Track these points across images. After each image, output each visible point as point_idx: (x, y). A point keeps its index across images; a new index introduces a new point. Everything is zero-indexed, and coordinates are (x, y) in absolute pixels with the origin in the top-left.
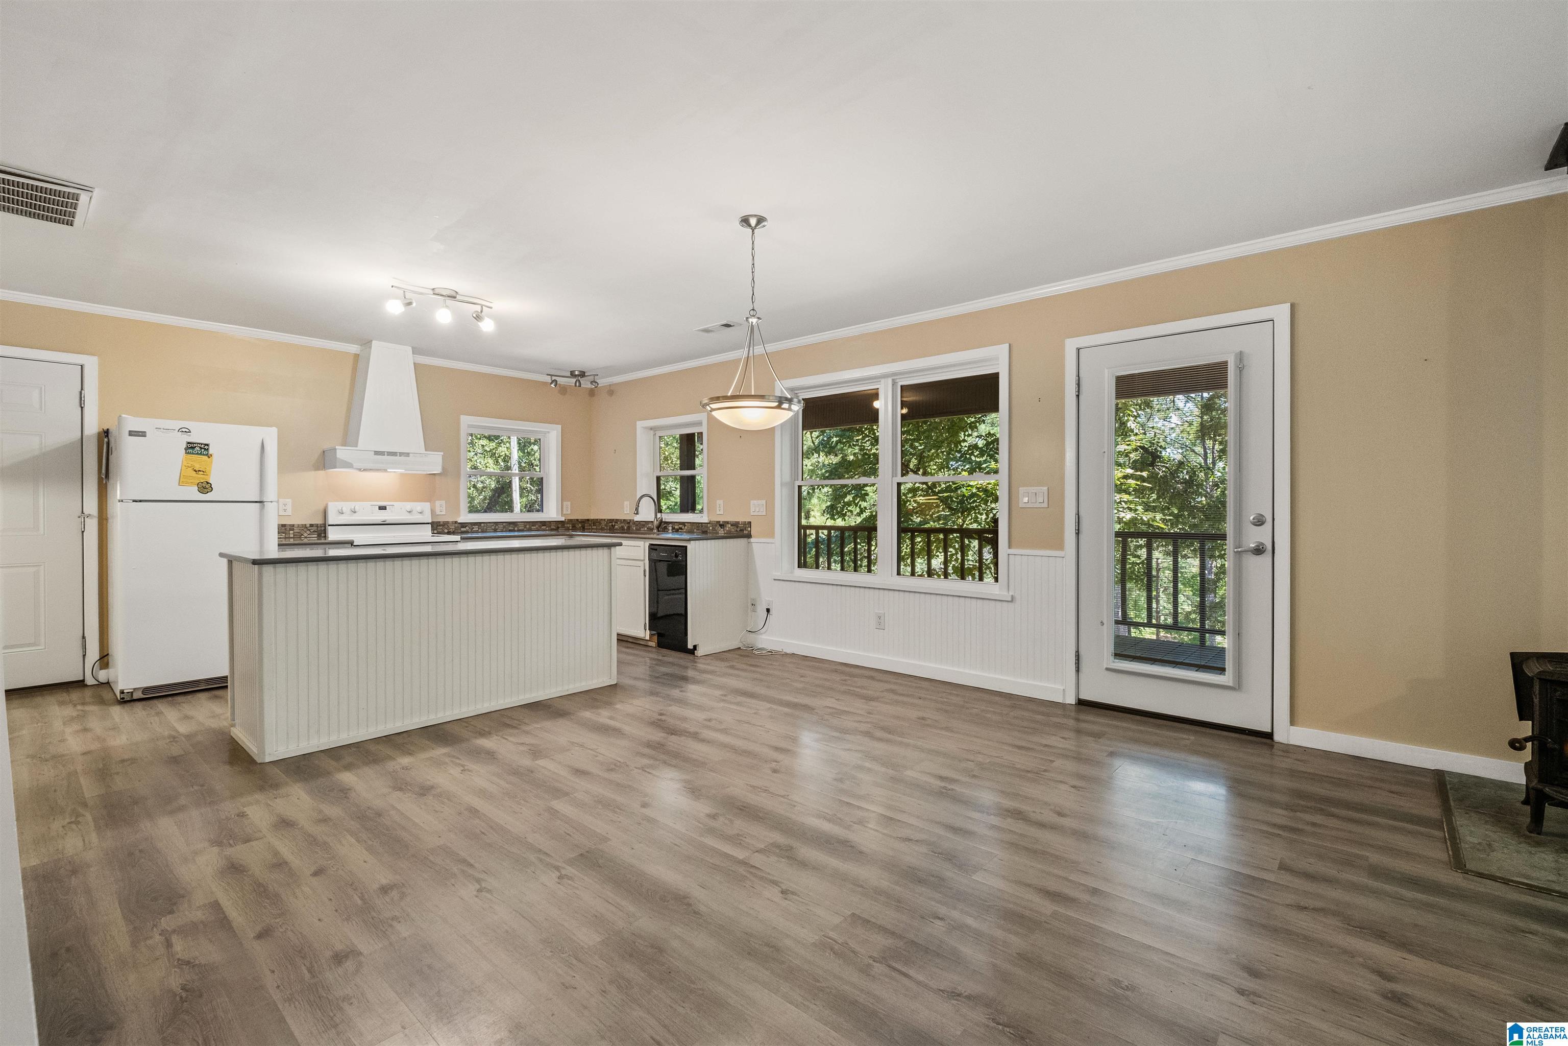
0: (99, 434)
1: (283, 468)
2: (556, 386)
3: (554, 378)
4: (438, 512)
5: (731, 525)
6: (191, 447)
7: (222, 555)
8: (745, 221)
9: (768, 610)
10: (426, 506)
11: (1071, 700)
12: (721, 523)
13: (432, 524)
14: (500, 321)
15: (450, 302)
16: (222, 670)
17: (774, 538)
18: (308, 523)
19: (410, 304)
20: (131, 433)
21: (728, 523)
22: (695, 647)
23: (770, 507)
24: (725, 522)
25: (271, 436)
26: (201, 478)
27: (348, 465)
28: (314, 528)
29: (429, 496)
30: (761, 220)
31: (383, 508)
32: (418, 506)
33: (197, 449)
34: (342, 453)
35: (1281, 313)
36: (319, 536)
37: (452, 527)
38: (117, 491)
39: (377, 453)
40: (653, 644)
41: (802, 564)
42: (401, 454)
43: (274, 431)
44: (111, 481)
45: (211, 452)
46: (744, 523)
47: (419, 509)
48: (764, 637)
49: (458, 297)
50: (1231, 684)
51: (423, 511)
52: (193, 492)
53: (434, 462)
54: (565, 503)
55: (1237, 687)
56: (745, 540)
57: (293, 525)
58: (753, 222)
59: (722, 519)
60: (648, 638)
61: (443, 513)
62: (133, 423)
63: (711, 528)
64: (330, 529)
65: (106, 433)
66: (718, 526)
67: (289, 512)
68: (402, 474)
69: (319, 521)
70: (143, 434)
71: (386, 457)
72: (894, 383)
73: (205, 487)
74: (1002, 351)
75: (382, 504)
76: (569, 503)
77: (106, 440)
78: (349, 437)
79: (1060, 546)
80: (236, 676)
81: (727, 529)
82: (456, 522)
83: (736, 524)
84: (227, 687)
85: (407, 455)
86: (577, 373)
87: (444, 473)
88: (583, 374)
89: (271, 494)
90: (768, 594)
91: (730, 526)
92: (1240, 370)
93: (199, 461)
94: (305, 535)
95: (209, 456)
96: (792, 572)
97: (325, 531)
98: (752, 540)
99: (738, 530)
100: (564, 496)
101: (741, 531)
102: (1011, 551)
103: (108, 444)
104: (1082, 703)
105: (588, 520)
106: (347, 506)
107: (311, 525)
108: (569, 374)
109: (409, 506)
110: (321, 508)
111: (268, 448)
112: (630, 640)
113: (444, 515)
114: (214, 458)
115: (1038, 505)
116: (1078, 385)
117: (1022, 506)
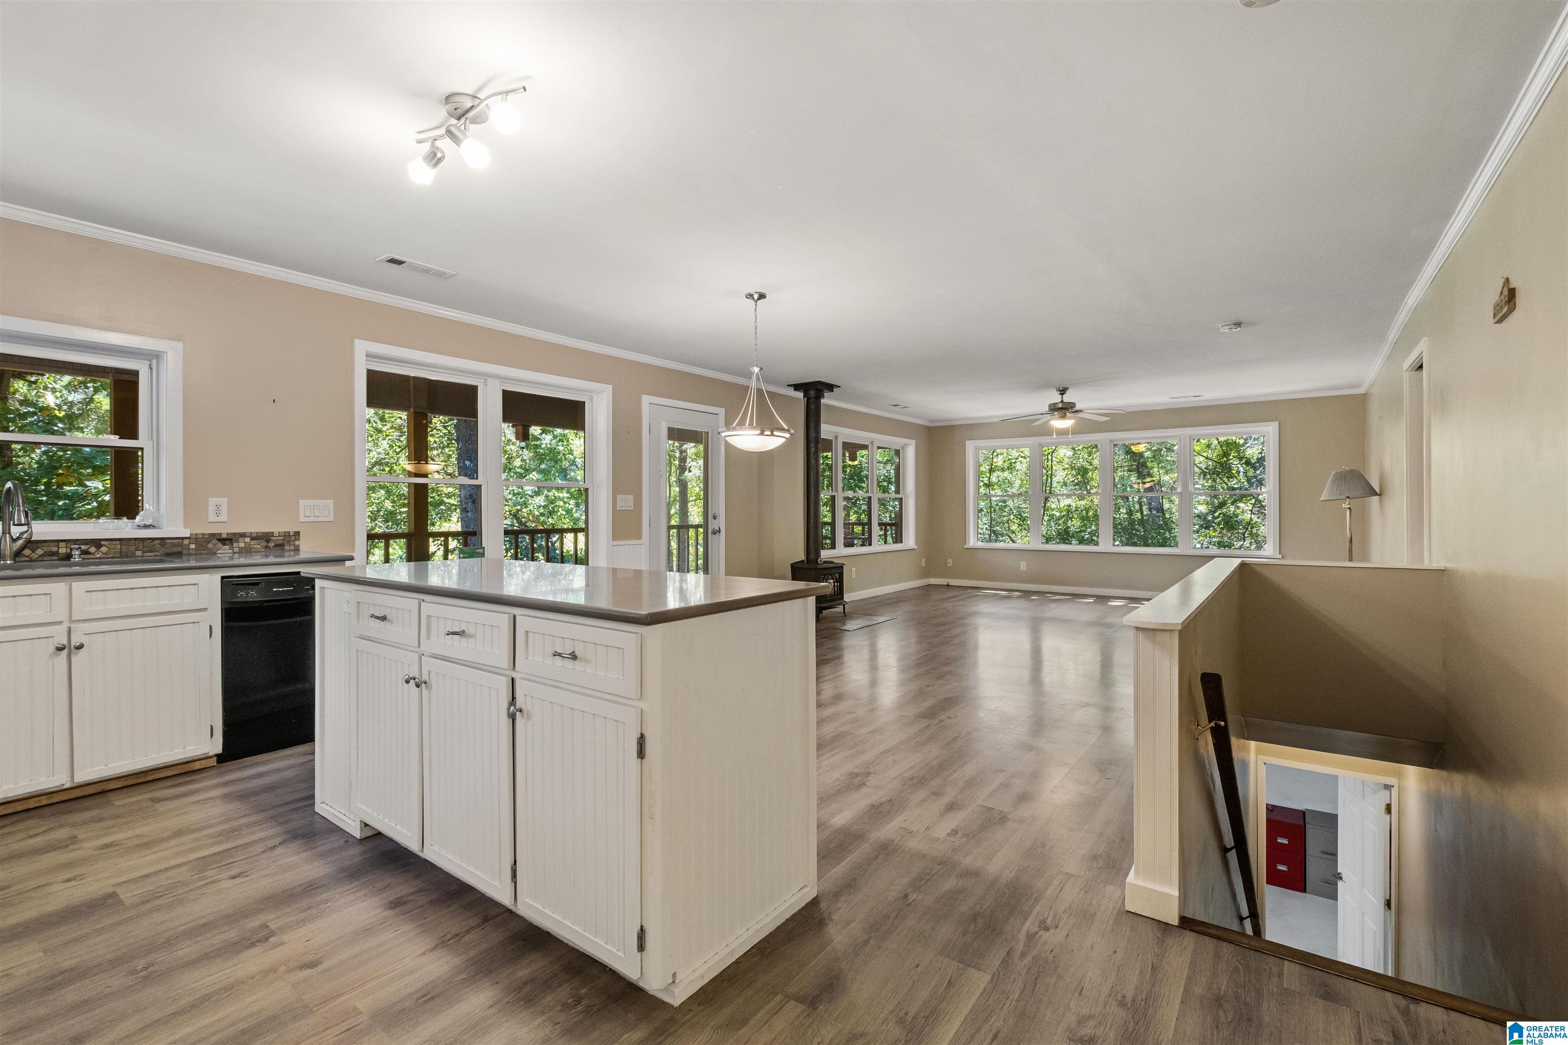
5: (252, 539)
12: (224, 536)
21: (243, 535)
24: (235, 534)
46: (287, 535)
63: (193, 546)
66: (215, 541)
79: (639, 537)
81: (242, 545)
91: (248, 540)
99: (271, 545)
102: (612, 543)
115: (629, 509)
116: (650, 428)
117: (619, 509)
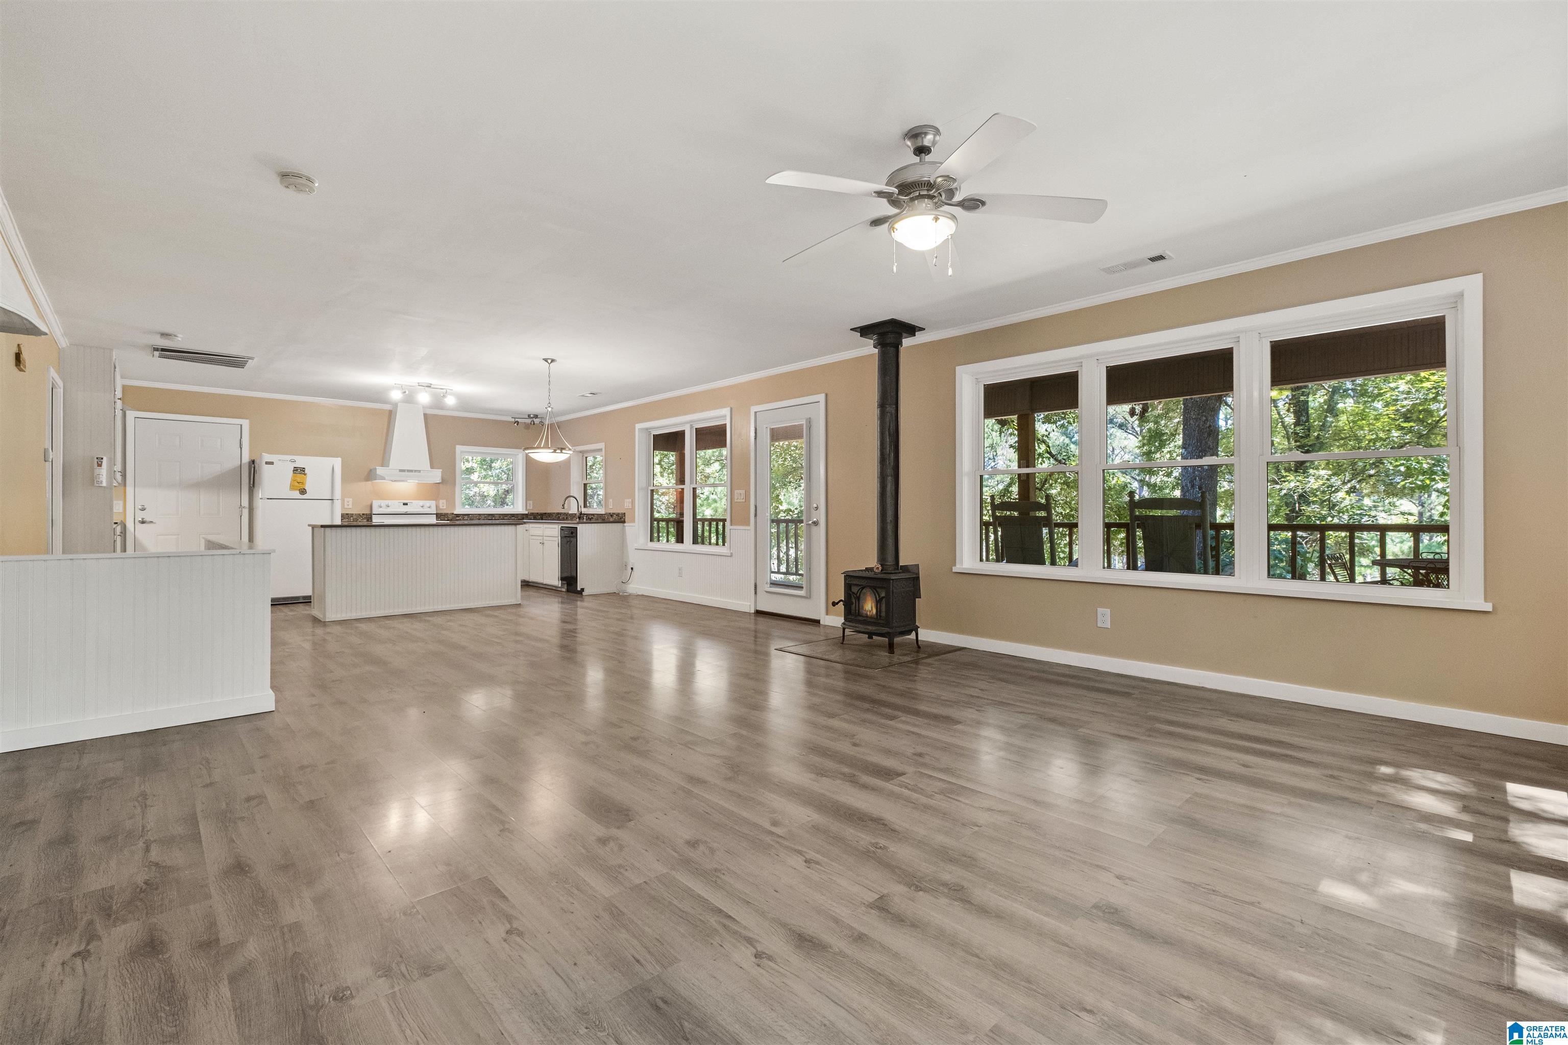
0: (249, 463)
1: (344, 480)
2: (517, 425)
3: (516, 420)
4: (441, 507)
5: (616, 515)
6: (296, 470)
7: (309, 525)
8: (546, 360)
9: (632, 569)
10: (433, 503)
11: (753, 611)
12: (604, 514)
13: (437, 514)
14: (458, 396)
15: (427, 389)
16: (308, 592)
17: (634, 522)
18: (361, 513)
19: (405, 392)
20: (267, 463)
21: (614, 514)
22: (583, 590)
23: (633, 503)
25: (337, 462)
26: (301, 486)
27: (383, 478)
28: (365, 516)
29: (436, 498)
30: (553, 361)
31: (405, 504)
32: (427, 503)
33: (299, 471)
34: (380, 471)
35: (821, 398)
36: (368, 521)
37: (450, 517)
38: (260, 494)
39: (401, 471)
40: (564, 590)
41: (652, 540)
42: (416, 471)
43: (339, 460)
44: (256, 488)
45: (306, 472)
46: (622, 514)
47: (428, 505)
48: (631, 586)
49: (432, 386)
50: (805, 595)
51: (430, 506)
52: (296, 494)
53: (436, 476)
54: (528, 502)
55: (808, 597)
56: (621, 524)
57: (353, 514)
58: (549, 361)
59: (611, 512)
60: (560, 586)
61: (445, 507)
62: (267, 457)
64: (373, 516)
65: (253, 462)
67: (350, 506)
68: (418, 483)
69: (368, 512)
70: (272, 463)
71: (407, 473)
72: (691, 427)
73: (303, 492)
74: (726, 411)
75: (405, 502)
76: (531, 502)
77: (253, 466)
78: (384, 462)
79: (748, 524)
80: (316, 596)
81: (609, 517)
82: (453, 514)
83: (618, 515)
84: (311, 602)
85: (419, 471)
86: (532, 416)
87: (444, 481)
88: (536, 416)
89: (338, 494)
90: (634, 558)
92: (809, 428)
93: (299, 477)
94: (360, 520)
95: (305, 474)
96: (647, 545)
97: (371, 518)
98: (625, 524)
99: (618, 518)
100: (528, 497)
101: (620, 519)
102: (732, 527)
103: (254, 468)
104: (759, 613)
105: (545, 513)
106: (384, 503)
107: (363, 514)
108: (527, 417)
109: (421, 503)
110: (369, 503)
111: (336, 469)
112: (554, 588)
113: (444, 508)
114: (308, 475)
115: (742, 501)
116: (756, 433)
117: (736, 501)
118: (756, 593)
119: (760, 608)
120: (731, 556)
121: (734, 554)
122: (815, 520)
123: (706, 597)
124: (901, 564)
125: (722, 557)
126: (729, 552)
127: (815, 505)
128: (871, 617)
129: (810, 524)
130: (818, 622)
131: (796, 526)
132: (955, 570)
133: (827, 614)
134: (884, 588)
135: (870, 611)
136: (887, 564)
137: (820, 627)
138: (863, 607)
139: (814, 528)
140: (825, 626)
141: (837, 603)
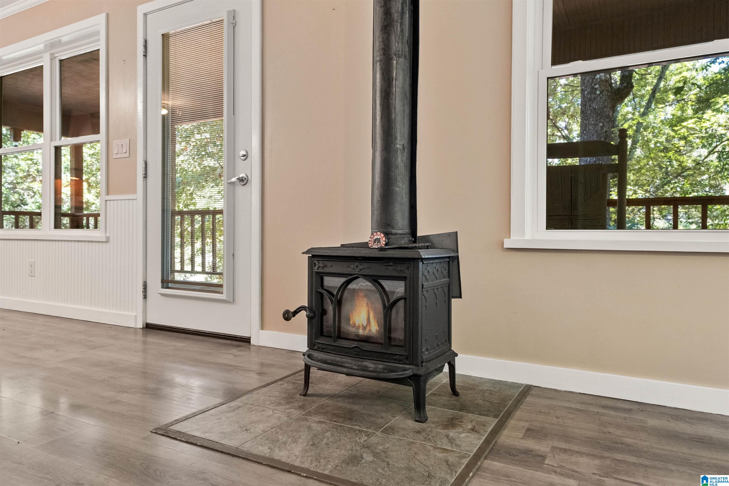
11: (140, 325)
50: (227, 298)
55: (232, 300)
72: (52, 59)
79: (134, 191)
92: (234, 26)
102: (108, 197)
104: (150, 327)
115: (123, 155)
116: (145, 47)
117: (115, 157)
118: (145, 297)
119: (151, 321)
120: (106, 242)
121: (111, 239)
122: (242, 175)
123: (69, 306)
124: (420, 233)
125: (94, 244)
126: (104, 235)
127: (243, 152)
128: (367, 340)
129: (233, 183)
130: (247, 340)
131: (214, 219)
132: (508, 244)
133: (262, 327)
134: (403, 278)
135: (364, 328)
136: (394, 231)
137: (249, 348)
138: (349, 320)
139: (240, 189)
140: (261, 347)
141: (295, 313)
